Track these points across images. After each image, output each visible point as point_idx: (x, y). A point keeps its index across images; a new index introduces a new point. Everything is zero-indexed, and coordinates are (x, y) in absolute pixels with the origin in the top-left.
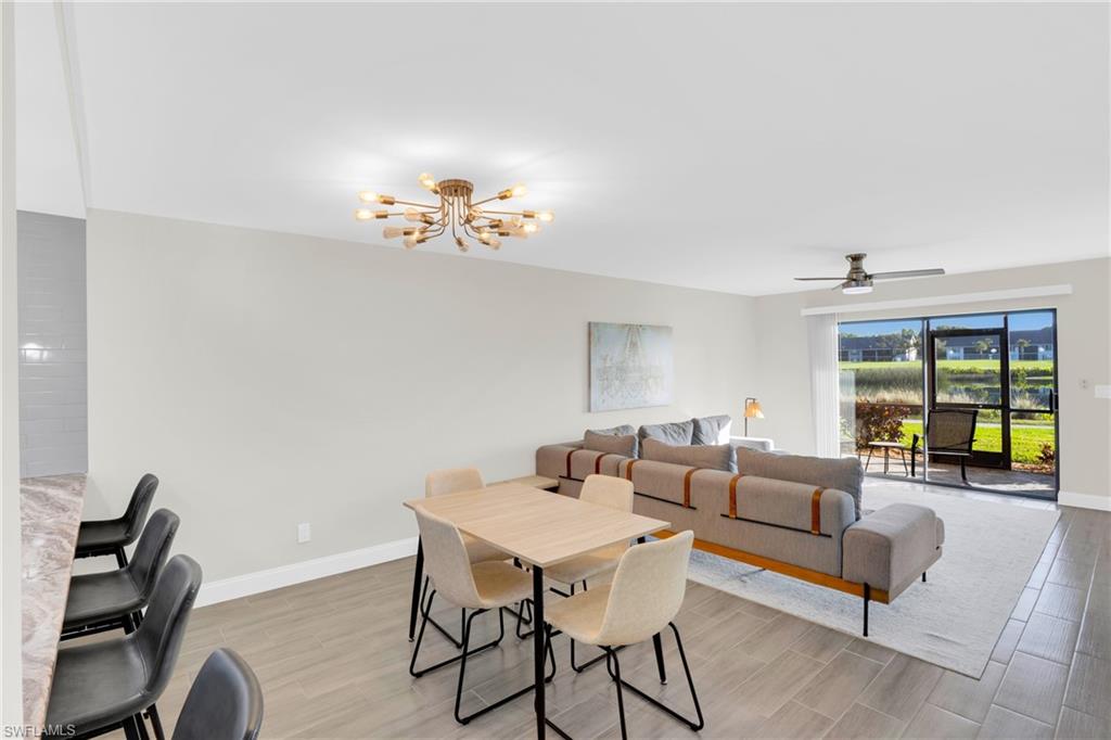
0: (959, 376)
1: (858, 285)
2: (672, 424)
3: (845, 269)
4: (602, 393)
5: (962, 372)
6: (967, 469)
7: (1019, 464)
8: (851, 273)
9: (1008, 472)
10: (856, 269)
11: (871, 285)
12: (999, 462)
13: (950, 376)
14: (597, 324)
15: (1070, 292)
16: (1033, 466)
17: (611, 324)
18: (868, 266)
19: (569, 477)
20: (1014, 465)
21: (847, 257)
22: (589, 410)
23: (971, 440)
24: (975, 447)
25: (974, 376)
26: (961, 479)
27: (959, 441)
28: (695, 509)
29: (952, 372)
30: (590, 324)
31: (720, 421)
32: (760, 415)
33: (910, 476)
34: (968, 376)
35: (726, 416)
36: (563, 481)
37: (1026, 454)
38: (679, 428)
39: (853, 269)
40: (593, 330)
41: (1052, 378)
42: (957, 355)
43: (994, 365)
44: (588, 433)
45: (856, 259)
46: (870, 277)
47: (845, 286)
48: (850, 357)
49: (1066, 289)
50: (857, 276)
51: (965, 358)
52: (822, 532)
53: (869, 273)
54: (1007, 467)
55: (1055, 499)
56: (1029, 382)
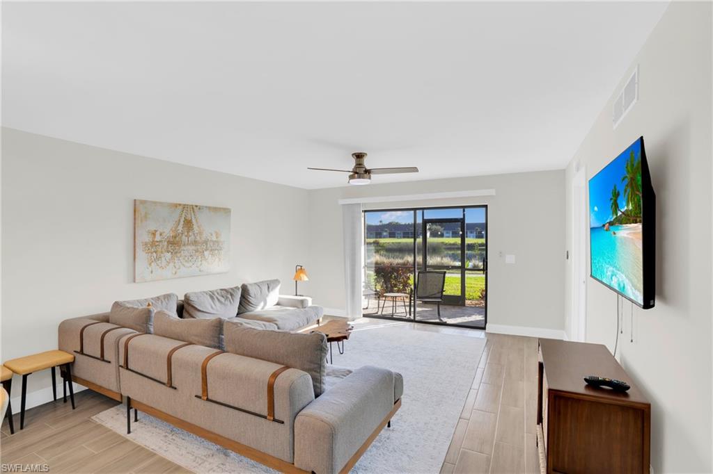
0: (449, 246)
1: (359, 177)
2: (222, 290)
3: (351, 164)
4: (150, 264)
5: (450, 244)
6: (441, 307)
7: (470, 301)
8: (356, 168)
9: (464, 308)
10: (359, 165)
11: (370, 178)
12: (458, 302)
13: (444, 247)
14: (143, 202)
15: (494, 194)
16: (477, 302)
17: (161, 203)
18: (368, 163)
19: (82, 352)
20: (467, 302)
21: (353, 155)
22: (134, 282)
23: (443, 291)
24: (444, 293)
25: (456, 246)
26: (437, 316)
27: (436, 292)
28: (175, 388)
29: (446, 244)
30: (135, 200)
31: (270, 285)
32: (305, 278)
33: (408, 316)
34: (453, 246)
35: (277, 280)
36: (79, 357)
37: (474, 294)
38: (228, 293)
39: (357, 164)
40: (140, 208)
41: (484, 248)
42: (448, 235)
43: (458, 240)
44: (117, 304)
45: (359, 156)
46: (368, 172)
47: (351, 177)
48: (396, 235)
49: (492, 192)
50: (360, 171)
51: (453, 237)
52: (276, 418)
53: (368, 168)
54: (463, 305)
55: (484, 328)
56: (480, 250)
